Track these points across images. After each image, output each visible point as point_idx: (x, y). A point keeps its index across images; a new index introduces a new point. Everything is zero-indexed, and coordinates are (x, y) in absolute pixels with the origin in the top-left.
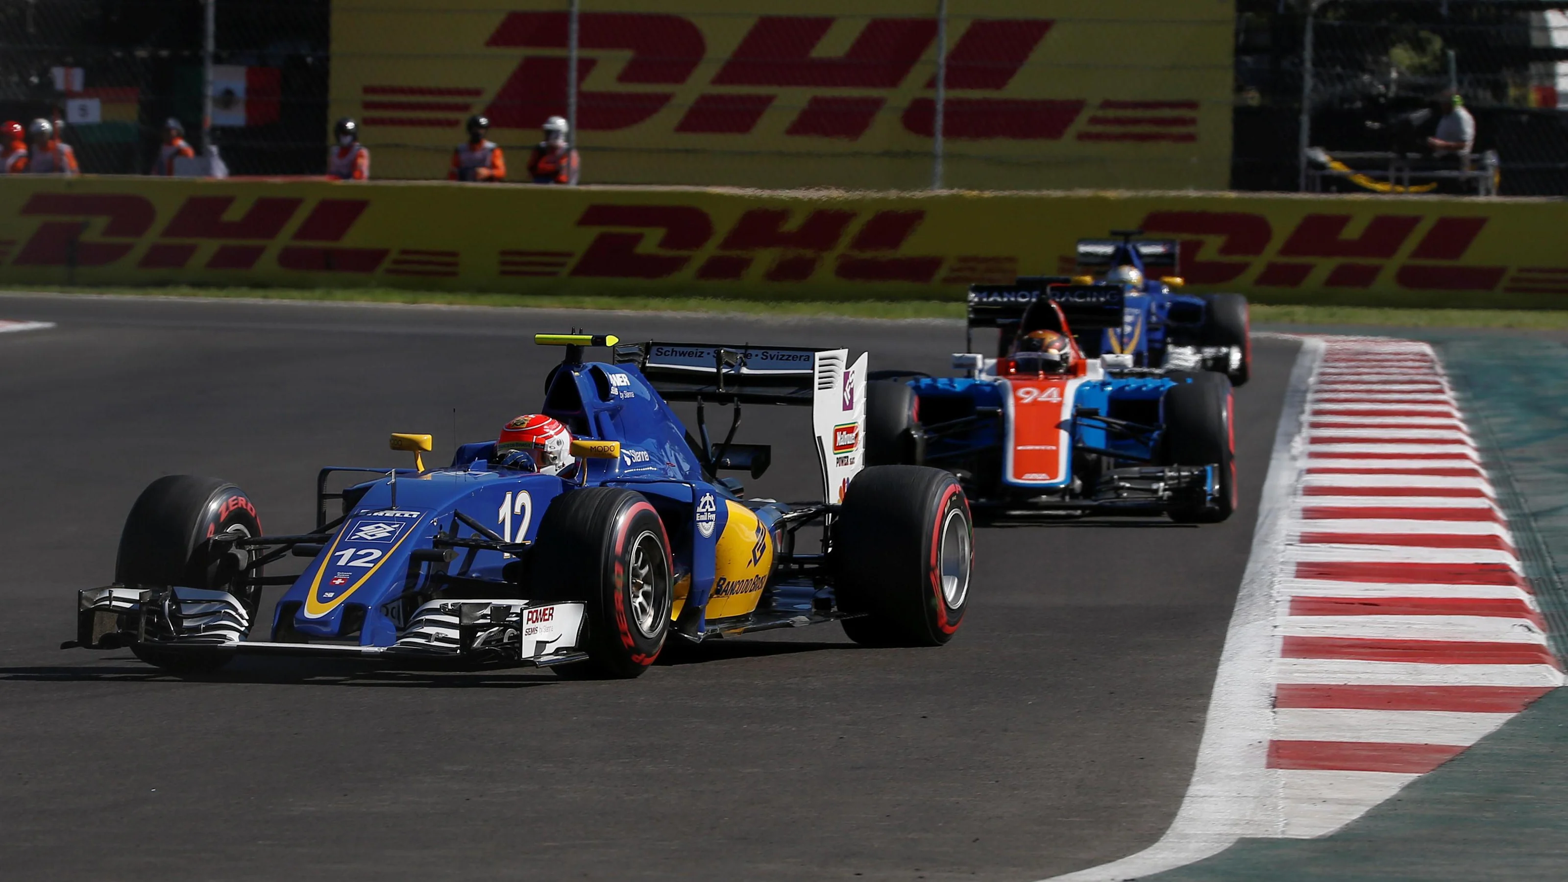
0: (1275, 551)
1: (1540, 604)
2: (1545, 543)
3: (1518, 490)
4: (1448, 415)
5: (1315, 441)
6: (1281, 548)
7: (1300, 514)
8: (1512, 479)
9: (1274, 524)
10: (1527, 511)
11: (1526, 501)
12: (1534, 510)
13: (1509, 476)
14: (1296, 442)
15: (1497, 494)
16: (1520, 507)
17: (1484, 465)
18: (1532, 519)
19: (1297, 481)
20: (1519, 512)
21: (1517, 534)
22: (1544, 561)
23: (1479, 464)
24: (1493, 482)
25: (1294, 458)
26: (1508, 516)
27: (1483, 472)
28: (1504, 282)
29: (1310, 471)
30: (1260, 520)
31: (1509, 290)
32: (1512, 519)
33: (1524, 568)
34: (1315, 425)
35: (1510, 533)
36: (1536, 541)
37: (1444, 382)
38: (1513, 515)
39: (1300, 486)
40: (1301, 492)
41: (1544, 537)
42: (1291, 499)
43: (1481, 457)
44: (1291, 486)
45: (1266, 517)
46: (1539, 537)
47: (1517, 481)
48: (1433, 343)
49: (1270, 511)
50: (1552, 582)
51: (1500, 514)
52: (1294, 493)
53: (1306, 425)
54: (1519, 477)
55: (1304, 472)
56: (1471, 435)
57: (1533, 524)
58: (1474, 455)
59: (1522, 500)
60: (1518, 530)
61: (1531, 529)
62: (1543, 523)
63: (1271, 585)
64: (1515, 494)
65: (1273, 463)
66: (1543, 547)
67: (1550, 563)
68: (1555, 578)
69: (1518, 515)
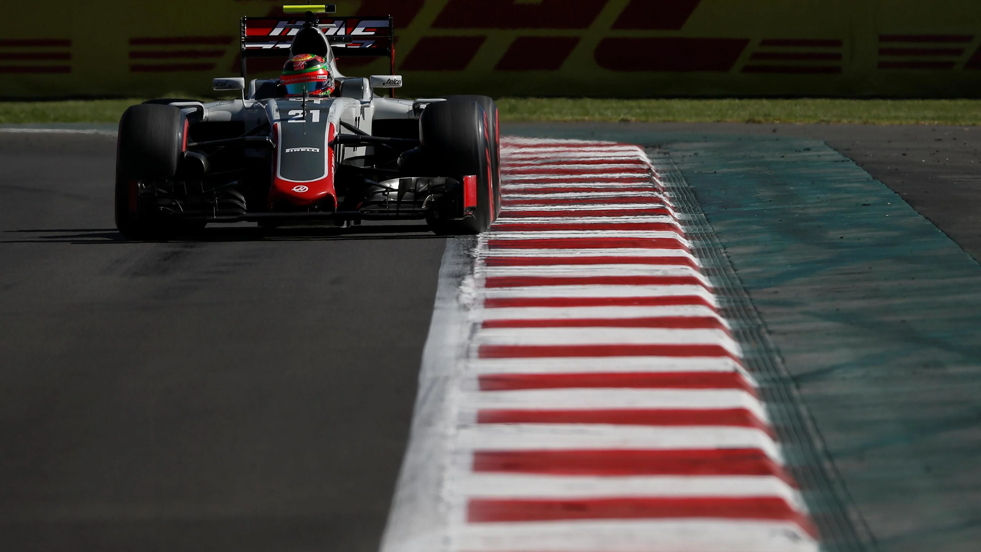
0: (444, 436)
1: (808, 501)
2: (813, 419)
3: (772, 346)
4: (673, 244)
5: (491, 283)
6: (451, 431)
7: (475, 384)
8: (763, 330)
9: (441, 398)
10: (784, 374)
11: (783, 361)
12: (795, 373)
13: (759, 327)
14: (466, 285)
15: (744, 352)
16: (776, 370)
17: (724, 312)
18: (792, 386)
19: (471, 338)
20: (774, 375)
21: (774, 406)
22: (810, 441)
23: (717, 311)
24: (736, 335)
25: (465, 308)
26: (759, 382)
27: (723, 321)
28: (744, 59)
29: (487, 325)
30: (422, 393)
31: (747, 69)
32: (766, 385)
33: (785, 453)
34: (490, 262)
35: (764, 405)
36: (799, 417)
37: (665, 197)
38: (766, 380)
39: (475, 345)
40: (475, 354)
41: (809, 409)
42: (461, 364)
43: (721, 302)
44: (461, 346)
45: (430, 390)
46: (803, 410)
47: (770, 332)
48: (646, 146)
49: (435, 381)
50: (822, 471)
51: (749, 379)
52: (467, 356)
53: (478, 261)
54: (771, 328)
55: (479, 327)
56: (705, 272)
57: (795, 392)
58: (710, 298)
59: (778, 360)
60: (775, 401)
61: (791, 399)
62: (807, 390)
63: (439, 483)
64: (768, 350)
65: (436, 314)
66: (809, 424)
67: (818, 445)
68: (827, 465)
69: (774, 380)
